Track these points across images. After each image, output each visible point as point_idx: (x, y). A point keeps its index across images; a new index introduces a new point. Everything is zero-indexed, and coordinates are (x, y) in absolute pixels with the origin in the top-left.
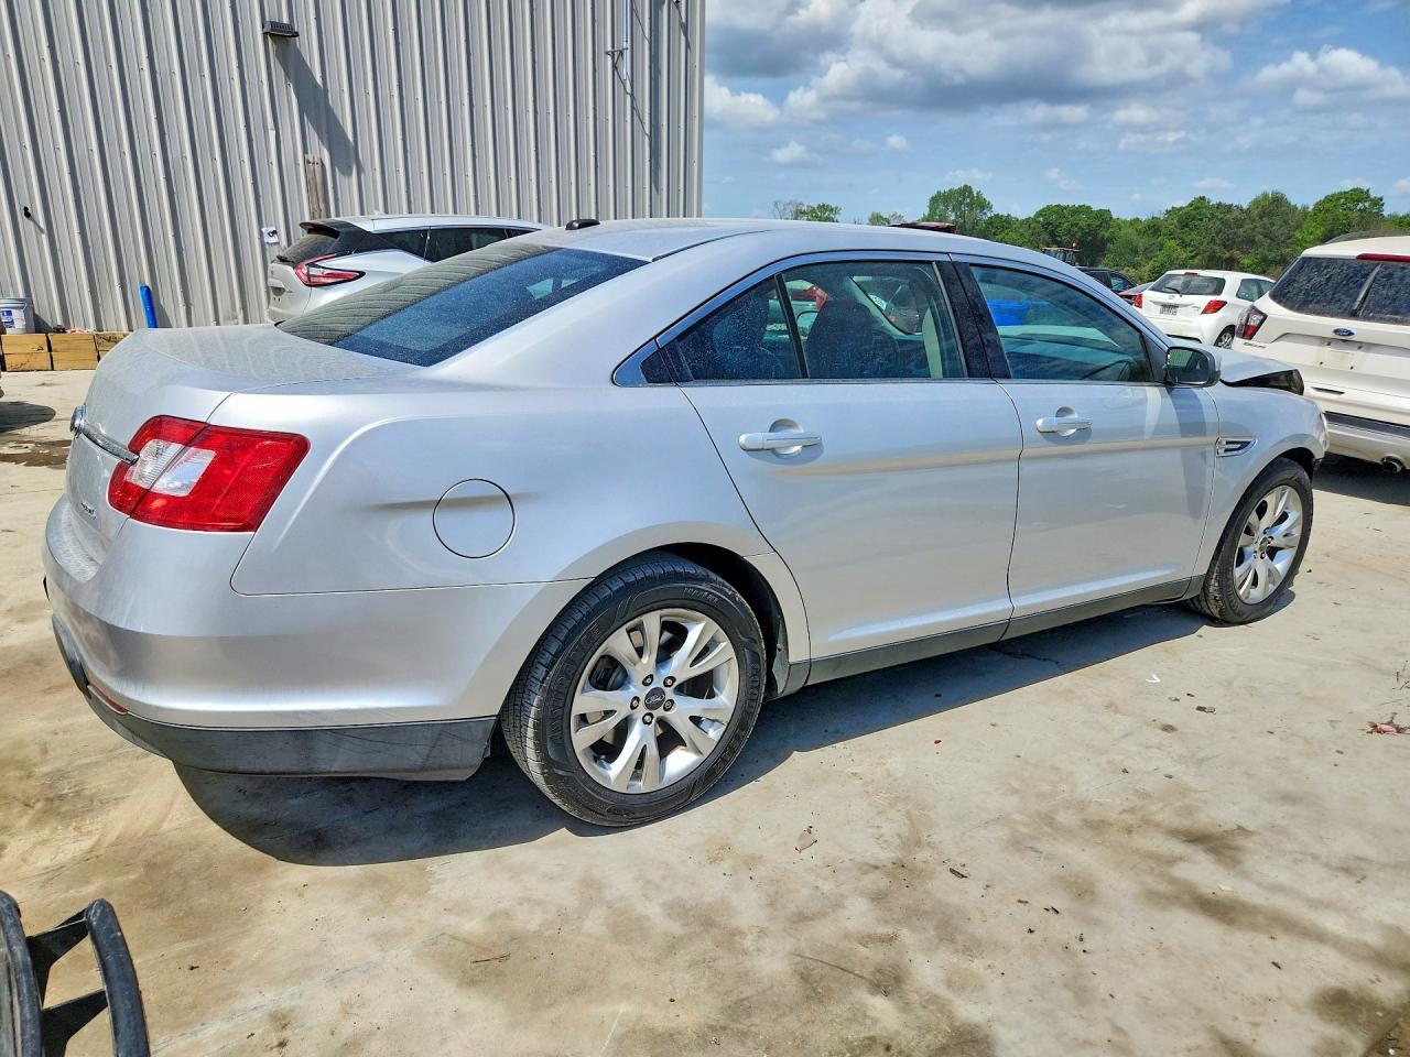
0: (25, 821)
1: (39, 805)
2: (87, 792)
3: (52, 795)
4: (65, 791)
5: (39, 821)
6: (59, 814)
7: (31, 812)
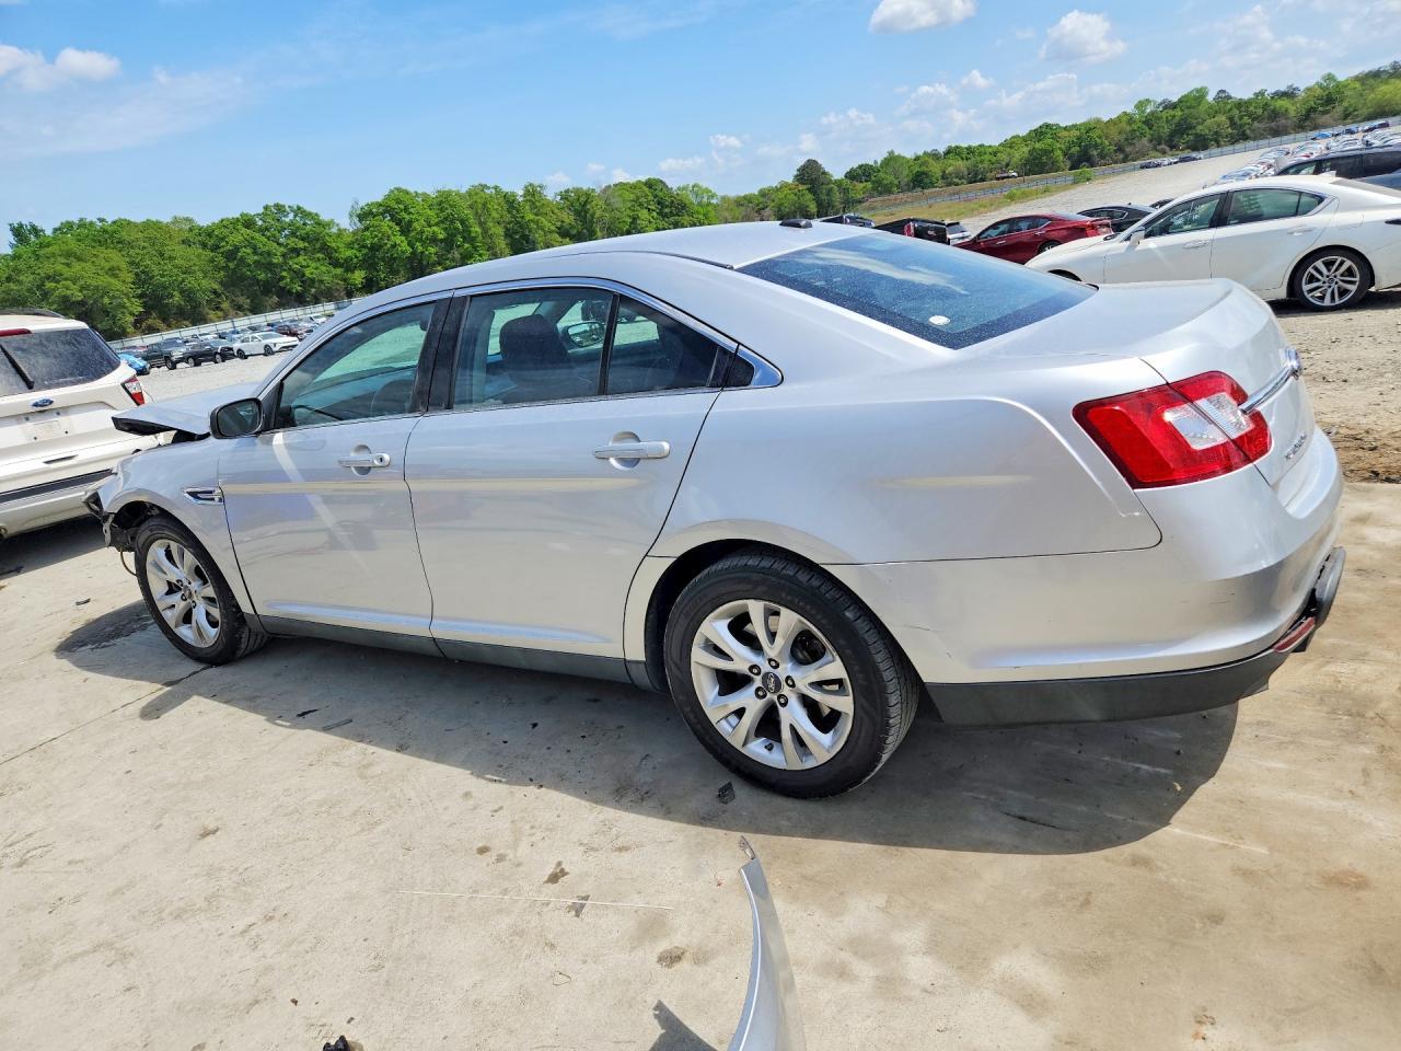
0: (1384, 705)
1: (1371, 714)
2: (1325, 709)
3: (1358, 719)
4: (1346, 718)
5: (1371, 701)
6: (1352, 699)
7: (1379, 711)
